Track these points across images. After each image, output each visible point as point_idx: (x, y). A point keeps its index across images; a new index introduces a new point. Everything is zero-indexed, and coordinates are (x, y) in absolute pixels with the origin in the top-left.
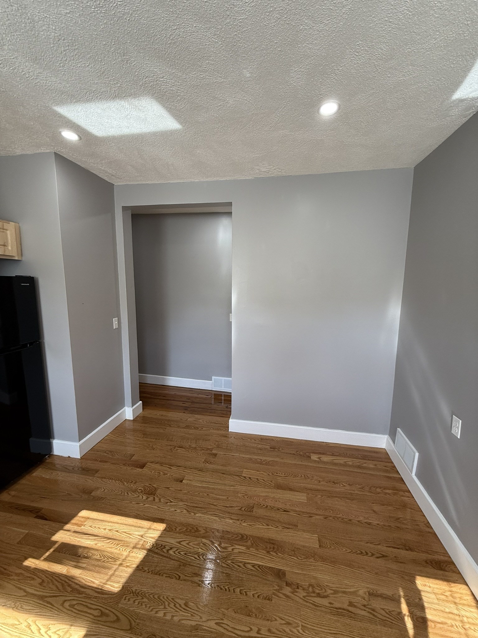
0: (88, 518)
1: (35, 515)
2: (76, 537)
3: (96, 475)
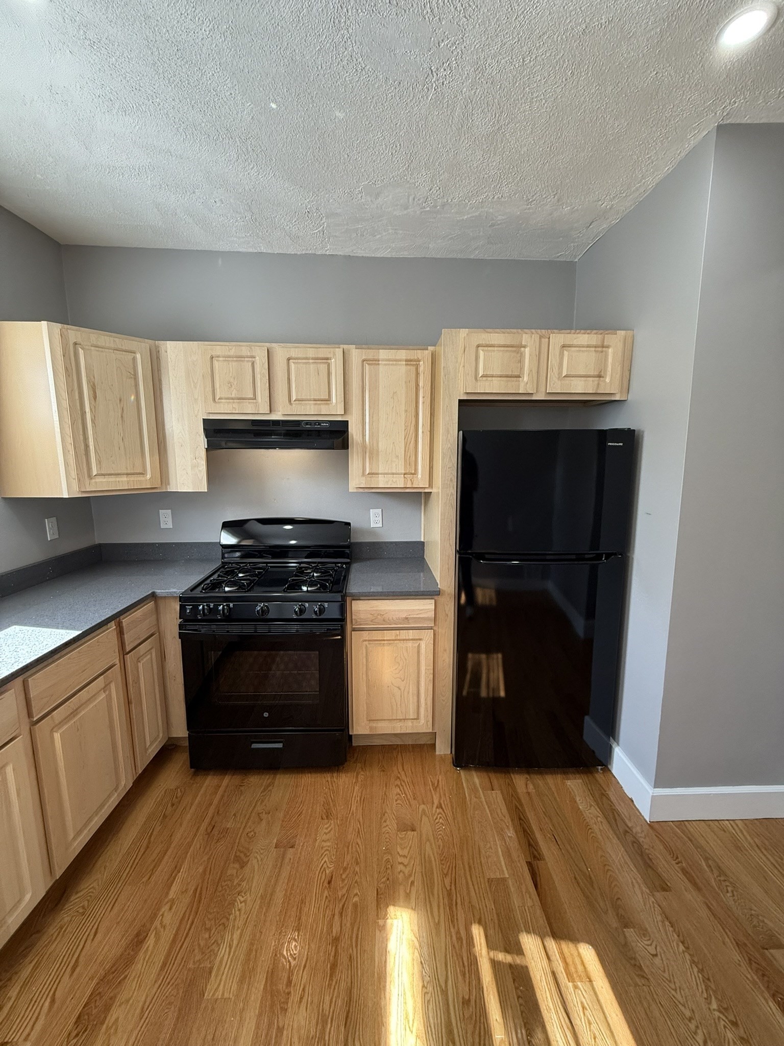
0: (590, 981)
1: (529, 860)
2: (550, 990)
3: (657, 894)
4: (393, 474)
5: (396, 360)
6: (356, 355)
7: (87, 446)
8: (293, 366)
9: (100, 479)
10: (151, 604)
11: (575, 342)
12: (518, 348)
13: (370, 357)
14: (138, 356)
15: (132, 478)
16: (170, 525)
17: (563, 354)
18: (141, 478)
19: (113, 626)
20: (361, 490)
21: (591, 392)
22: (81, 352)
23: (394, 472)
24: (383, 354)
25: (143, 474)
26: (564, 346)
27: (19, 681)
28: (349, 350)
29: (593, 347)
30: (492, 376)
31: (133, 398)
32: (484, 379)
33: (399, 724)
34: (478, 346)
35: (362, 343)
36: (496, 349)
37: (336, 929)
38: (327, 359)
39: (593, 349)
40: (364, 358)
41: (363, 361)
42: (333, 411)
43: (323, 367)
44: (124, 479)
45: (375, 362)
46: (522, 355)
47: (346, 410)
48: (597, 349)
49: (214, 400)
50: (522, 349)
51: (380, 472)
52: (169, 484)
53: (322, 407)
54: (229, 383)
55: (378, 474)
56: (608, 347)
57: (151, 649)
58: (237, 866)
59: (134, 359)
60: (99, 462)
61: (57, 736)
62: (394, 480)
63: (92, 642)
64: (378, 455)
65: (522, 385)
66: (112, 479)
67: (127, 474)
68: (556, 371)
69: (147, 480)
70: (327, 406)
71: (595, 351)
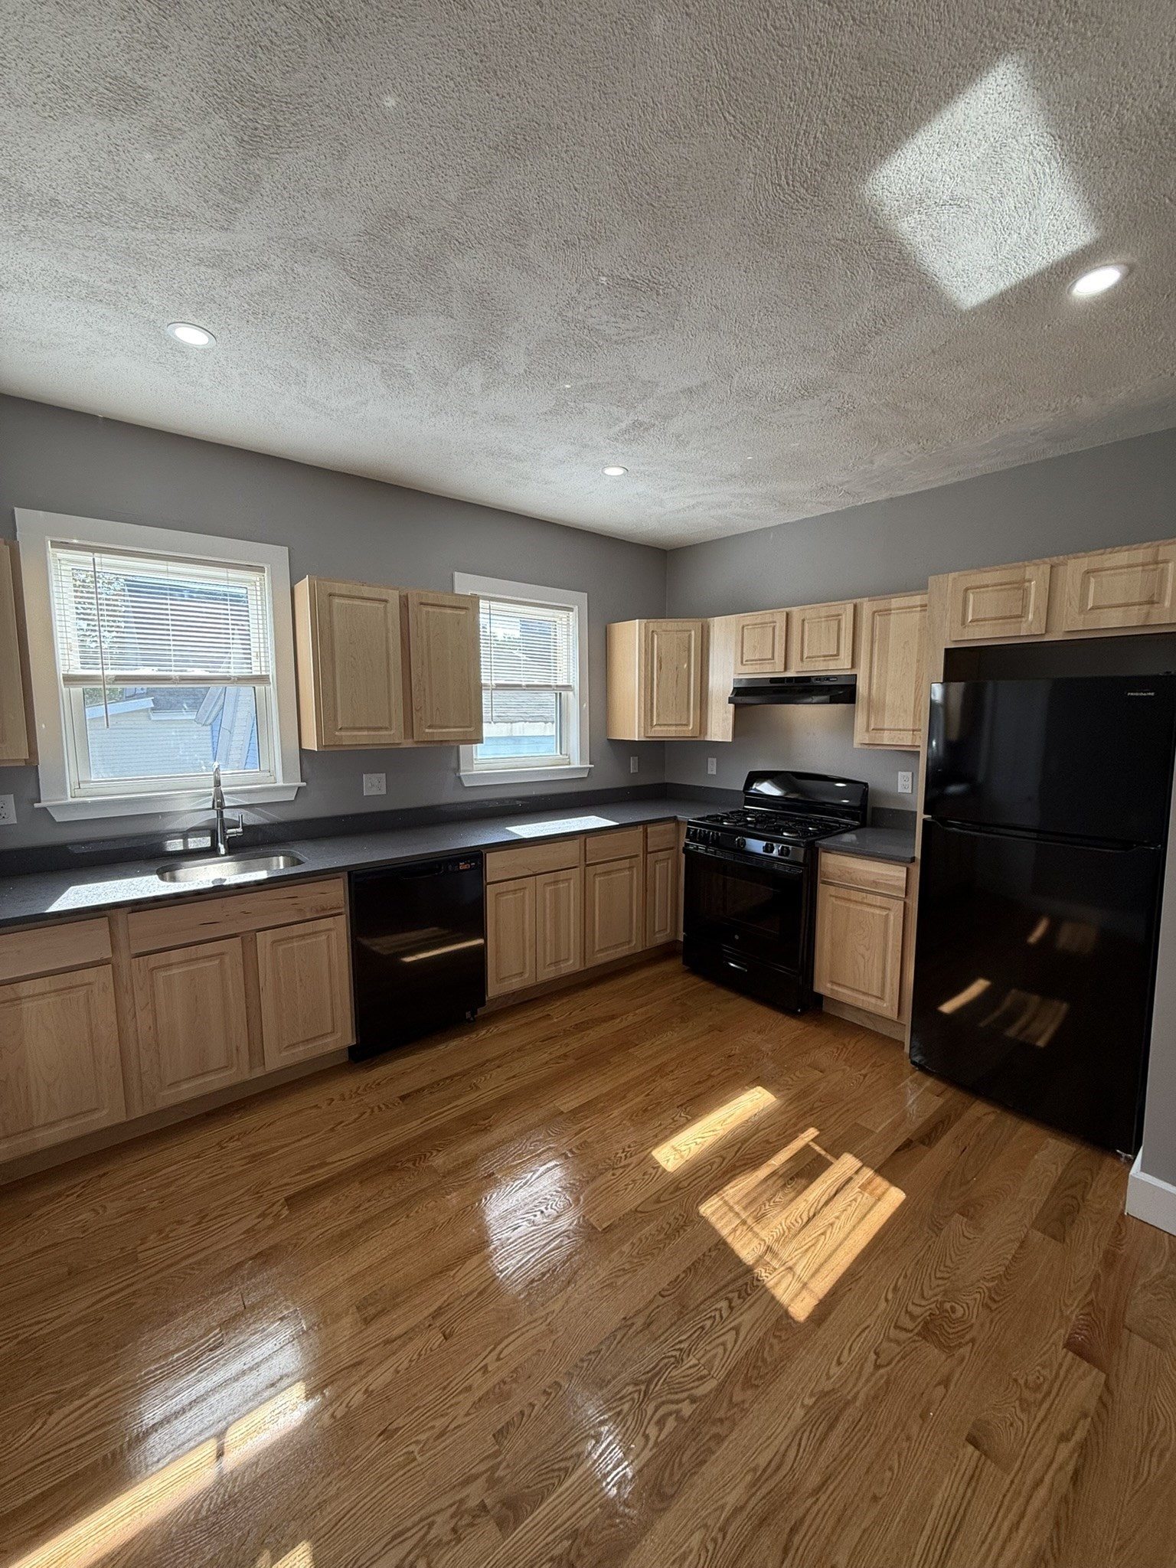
0: (881, 1200)
4: (900, 730)
5: (909, 607)
6: (867, 607)
7: (652, 704)
8: (806, 625)
9: (658, 728)
10: (672, 825)
11: (1107, 565)
12: (1020, 586)
13: (881, 608)
14: (693, 633)
15: (679, 728)
16: (715, 773)
17: (1089, 582)
18: (685, 728)
19: (641, 829)
20: (866, 747)
21: (1135, 624)
22: (656, 636)
23: (901, 727)
24: (896, 602)
25: (687, 725)
26: (1088, 572)
27: (583, 837)
28: (862, 604)
29: (1137, 566)
30: (984, 620)
31: (685, 666)
32: (974, 624)
33: (862, 997)
34: (967, 590)
35: (872, 595)
36: (991, 588)
37: (714, 1073)
38: (839, 615)
39: (1140, 568)
40: (874, 609)
41: (874, 612)
42: (841, 666)
43: (834, 624)
44: (674, 728)
45: (887, 611)
46: (1026, 592)
47: (853, 665)
48: (1147, 568)
49: (742, 662)
50: (1027, 584)
51: (886, 727)
52: (706, 734)
53: (831, 663)
54: (754, 647)
55: (883, 730)
56: (1166, 562)
57: (668, 859)
58: (679, 1020)
59: (690, 636)
60: (658, 715)
61: (597, 879)
62: (901, 737)
63: (625, 833)
64: (884, 710)
65: (1024, 625)
66: (665, 728)
67: (676, 725)
68: (1076, 603)
69: (689, 731)
70: (835, 662)
71: (1143, 571)
